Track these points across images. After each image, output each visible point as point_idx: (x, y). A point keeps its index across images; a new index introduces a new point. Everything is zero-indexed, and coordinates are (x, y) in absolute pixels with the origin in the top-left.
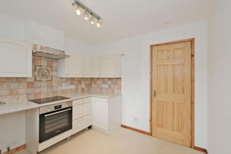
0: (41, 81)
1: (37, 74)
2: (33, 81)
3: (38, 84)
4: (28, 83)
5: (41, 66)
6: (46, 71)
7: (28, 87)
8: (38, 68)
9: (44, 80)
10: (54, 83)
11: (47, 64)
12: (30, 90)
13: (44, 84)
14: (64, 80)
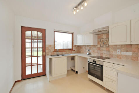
0: (103, 47)
1: (101, 44)
2: (100, 47)
3: (102, 48)
4: (98, 48)
5: (103, 39)
6: (105, 41)
7: (98, 50)
8: (102, 40)
9: (104, 46)
10: (110, 49)
11: (106, 37)
12: (99, 51)
13: (105, 49)
14: (118, 47)
